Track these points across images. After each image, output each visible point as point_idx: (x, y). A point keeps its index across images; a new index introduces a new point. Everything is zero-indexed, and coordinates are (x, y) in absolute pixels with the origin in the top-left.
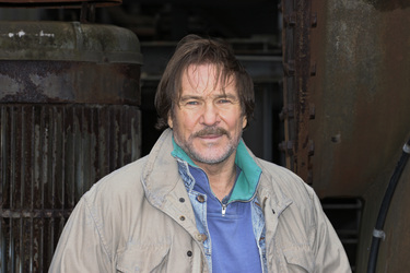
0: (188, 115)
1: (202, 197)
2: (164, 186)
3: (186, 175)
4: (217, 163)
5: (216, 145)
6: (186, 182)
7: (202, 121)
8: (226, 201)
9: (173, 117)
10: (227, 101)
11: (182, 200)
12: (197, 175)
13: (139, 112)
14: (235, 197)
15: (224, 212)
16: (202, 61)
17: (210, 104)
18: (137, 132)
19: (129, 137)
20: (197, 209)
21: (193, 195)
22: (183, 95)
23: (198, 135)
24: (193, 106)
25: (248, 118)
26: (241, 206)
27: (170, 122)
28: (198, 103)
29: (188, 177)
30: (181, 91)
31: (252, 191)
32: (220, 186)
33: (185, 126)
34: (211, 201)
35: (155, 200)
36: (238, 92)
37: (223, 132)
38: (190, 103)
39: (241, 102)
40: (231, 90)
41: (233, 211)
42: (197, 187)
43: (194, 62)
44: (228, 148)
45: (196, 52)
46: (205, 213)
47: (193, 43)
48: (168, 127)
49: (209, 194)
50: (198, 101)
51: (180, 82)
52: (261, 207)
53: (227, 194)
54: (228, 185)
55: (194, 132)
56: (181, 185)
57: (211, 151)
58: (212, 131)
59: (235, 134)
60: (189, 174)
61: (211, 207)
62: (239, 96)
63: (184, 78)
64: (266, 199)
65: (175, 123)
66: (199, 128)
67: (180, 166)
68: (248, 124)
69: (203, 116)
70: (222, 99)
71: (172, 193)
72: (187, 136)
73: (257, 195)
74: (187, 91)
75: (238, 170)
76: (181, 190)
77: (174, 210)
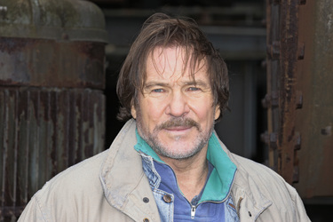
0: (153, 105)
1: (169, 197)
2: (125, 184)
3: (151, 172)
4: (186, 159)
5: (184, 138)
6: (150, 180)
7: (168, 111)
8: (195, 201)
9: (137, 106)
10: (197, 89)
11: (146, 200)
12: (163, 172)
13: (103, 97)
14: (205, 198)
15: (193, 214)
16: (170, 43)
17: (177, 92)
18: (100, 120)
19: (91, 125)
20: (163, 211)
21: (159, 194)
22: (147, 82)
23: (164, 127)
24: (159, 94)
25: (221, 109)
26: (213, 207)
27: (134, 112)
28: (164, 91)
29: (153, 174)
30: (145, 77)
31: (226, 191)
32: (189, 185)
33: (149, 117)
34: (180, 200)
35: (116, 200)
36: (210, 79)
37: (192, 124)
38: (156, 91)
39: (213, 89)
40: (201, 76)
41: (204, 213)
42: (163, 186)
43: (160, 44)
44: (198, 142)
45: (163, 33)
46: (172, 215)
47: (159, 22)
48: (131, 117)
49: (176, 194)
50: (163, 88)
51: (144, 67)
52: (236, 209)
53: (197, 194)
54: (198, 183)
55: (160, 123)
56: (145, 184)
57: (179, 144)
58: (180, 123)
59: (206, 126)
60: (154, 170)
61: (179, 209)
62: (211, 83)
63: (149, 62)
64: (241, 200)
65: (139, 114)
66: (165, 119)
67: (144, 162)
68: (221, 115)
69: (169, 105)
70: (192, 86)
71: (134, 192)
72: (152, 127)
73: (231, 195)
74: (152, 77)
75: (210, 167)
76: (144, 188)
77: (137, 211)
